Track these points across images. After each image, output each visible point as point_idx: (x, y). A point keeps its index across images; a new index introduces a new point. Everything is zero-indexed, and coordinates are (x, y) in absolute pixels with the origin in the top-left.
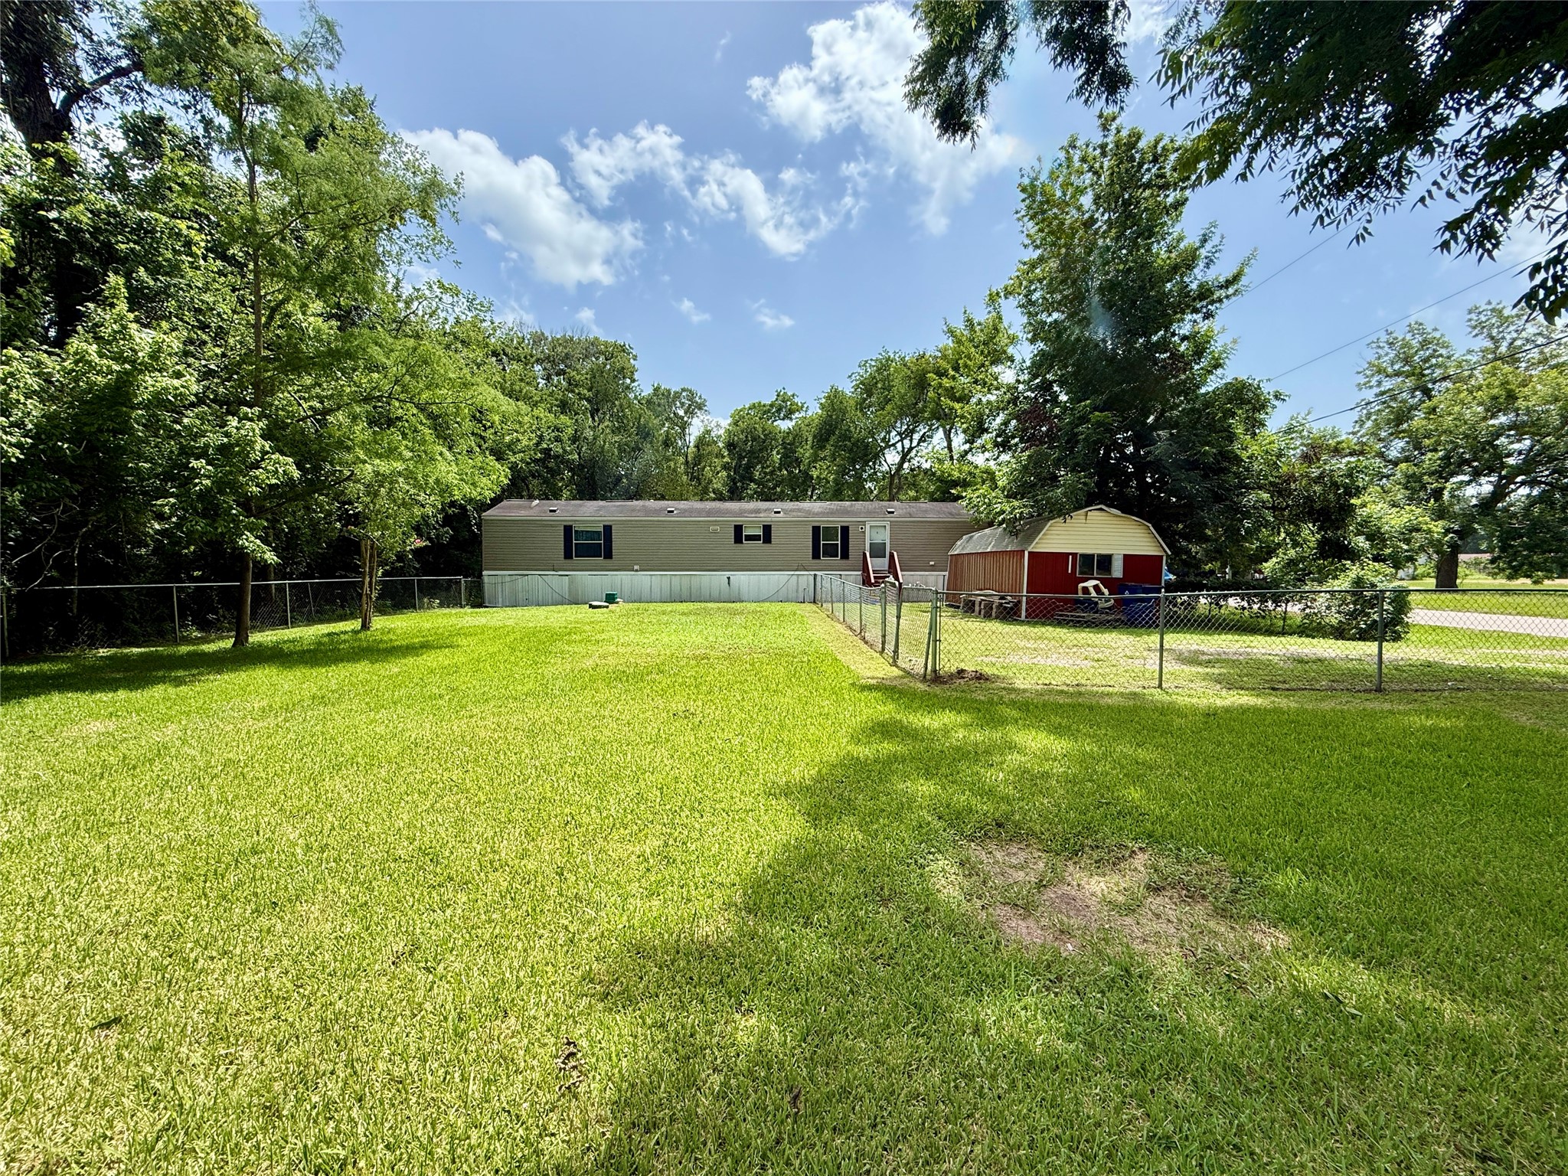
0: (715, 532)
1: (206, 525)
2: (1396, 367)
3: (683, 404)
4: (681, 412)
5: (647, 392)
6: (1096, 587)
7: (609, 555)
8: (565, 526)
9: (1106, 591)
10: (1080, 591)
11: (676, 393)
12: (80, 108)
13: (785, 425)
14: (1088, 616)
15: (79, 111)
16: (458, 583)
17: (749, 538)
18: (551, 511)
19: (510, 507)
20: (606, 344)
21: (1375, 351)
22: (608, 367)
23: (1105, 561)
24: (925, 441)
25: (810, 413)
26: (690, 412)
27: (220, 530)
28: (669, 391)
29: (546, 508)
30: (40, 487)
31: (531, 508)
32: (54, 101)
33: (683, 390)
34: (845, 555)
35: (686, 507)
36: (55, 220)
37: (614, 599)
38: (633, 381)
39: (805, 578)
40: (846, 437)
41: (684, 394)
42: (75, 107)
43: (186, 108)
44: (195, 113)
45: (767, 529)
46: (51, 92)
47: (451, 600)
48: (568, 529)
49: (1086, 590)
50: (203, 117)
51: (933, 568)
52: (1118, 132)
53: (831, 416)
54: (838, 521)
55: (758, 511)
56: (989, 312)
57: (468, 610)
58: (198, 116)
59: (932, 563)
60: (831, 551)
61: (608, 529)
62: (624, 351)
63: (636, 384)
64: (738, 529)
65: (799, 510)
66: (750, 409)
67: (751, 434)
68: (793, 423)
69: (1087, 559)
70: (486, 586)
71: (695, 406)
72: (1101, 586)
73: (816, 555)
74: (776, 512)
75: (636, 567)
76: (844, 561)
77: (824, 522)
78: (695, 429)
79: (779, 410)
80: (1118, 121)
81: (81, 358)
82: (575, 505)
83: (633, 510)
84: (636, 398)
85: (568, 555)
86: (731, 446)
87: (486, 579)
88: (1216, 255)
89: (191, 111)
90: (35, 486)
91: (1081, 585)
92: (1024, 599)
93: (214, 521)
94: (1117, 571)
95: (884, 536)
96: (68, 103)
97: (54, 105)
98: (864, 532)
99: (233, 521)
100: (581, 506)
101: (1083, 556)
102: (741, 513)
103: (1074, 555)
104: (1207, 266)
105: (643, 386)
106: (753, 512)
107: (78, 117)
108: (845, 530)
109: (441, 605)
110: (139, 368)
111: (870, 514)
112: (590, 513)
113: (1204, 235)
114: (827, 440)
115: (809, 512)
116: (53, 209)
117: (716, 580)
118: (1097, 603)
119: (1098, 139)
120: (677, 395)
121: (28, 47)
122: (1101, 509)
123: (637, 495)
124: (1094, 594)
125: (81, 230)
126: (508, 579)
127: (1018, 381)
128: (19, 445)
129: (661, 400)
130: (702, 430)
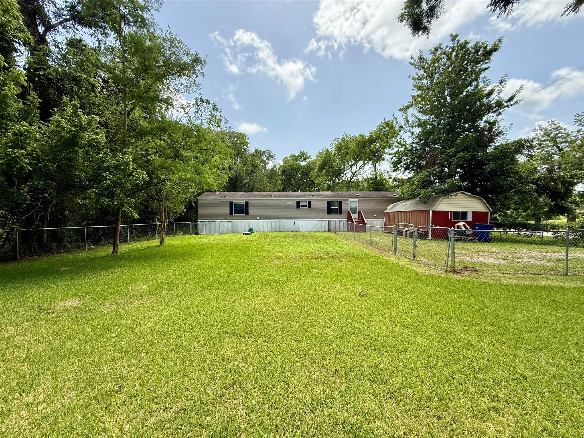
0: (289, 204)
1: (109, 201)
2: (544, 138)
3: (266, 156)
4: (265, 159)
5: (253, 151)
6: (464, 225)
7: (247, 213)
8: (230, 202)
9: (468, 227)
10: (456, 227)
11: (263, 152)
12: (50, 34)
13: (303, 163)
14: (463, 237)
15: (50, 36)
16: (189, 224)
17: (303, 206)
18: (224, 196)
19: (208, 195)
20: (237, 133)
21: (534, 132)
22: (238, 142)
23: (464, 215)
24: (361, 168)
25: (312, 159)
26: (268, 159)
27: (115, 203)
28: (261, 151)
29: (222, 195)
30: (38, 183)
31: (216, 195)
32: (40, 31)
33: (267, 150)
34: (340, 213)
35: (276, 194)
36: (42, 75)
37: (252, 231)
38: (248, 147)
39: (325, 222)
40: (332, 167)
41: (267, 152)
42: (48, 34)
43: (92, 35)
44: (95, 37)
45: (310, 203)
46: (39, 27)
47: (187, 231)
48: (231, 203)
49: (458, 227)
50: (98, 39)
51: (375, 218)
52: (458, 42)
53: (325, 159)
54: (338, 199)
55: (305, 196)
56: (403, 115)
57: (193, 236)
58: (96, 39)
59: (375, 215)
60: (335, 211)
61: (247, 203)
62: (244, 136)
63: (249, 148)
64: (298, 203)
65: (321, 195)
66: (290, 157)
67: (292, 167)
68: (307, 163)
69: (456, 214)
70: (199, 226)
71: (271, 157)
72: (466, 225)
73: (329, 213)
74: (312, 196)
75: (258, 218)
76: (340, 215)
77: (331, 199)
78: (270, 165)
79: (301, 158)
80: (458, 38)
81: (59, 124)
82: (233, 194)
83: (256, 196)
84: (248, 153)
85: (231, 213)
86: (284, 172)
87: (199, 223)
88: (503, 89)
89: (93, 36)
90: (36, 183)
91: (457, 224)
92: (430, 229)
93: (112, 199)
94: (469, 218)
95: (356, 205)
96: (45, 32)
97: (40, 33)
98: (348, 204)
99: (121, 200)
100: (235, 194)
101: (455, 212)
102: (299, 196)
103: (451, 212)
104: (499, 93)
105: (251, 149)
106: (304, 196)
107: (49, 37)
108: (340, 203)
109: (183, 233)
110: (83, 129)
111: (350, 196)
112: (239, 197)
113: (502, 81)
114: (324, 168)
115: (326, 196)
116: (41, 70)
117: (288, 223)
118: (465, 232)
119: (451, 45)
120: (264, 152)
121: (31, 7)
122: (462, 193)
123: (252, 190)
124: (464, 229)
125: (52, 79)
126: (208, 223)
127: (413, 143)
128: (30, 164)
129: (258, 153)
130: (273, 166)
